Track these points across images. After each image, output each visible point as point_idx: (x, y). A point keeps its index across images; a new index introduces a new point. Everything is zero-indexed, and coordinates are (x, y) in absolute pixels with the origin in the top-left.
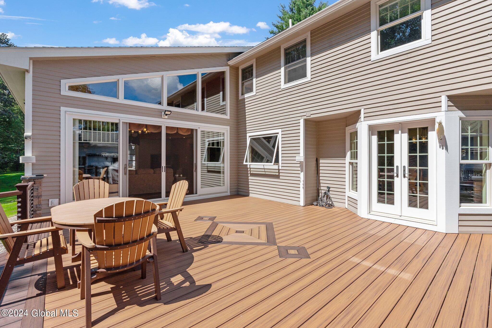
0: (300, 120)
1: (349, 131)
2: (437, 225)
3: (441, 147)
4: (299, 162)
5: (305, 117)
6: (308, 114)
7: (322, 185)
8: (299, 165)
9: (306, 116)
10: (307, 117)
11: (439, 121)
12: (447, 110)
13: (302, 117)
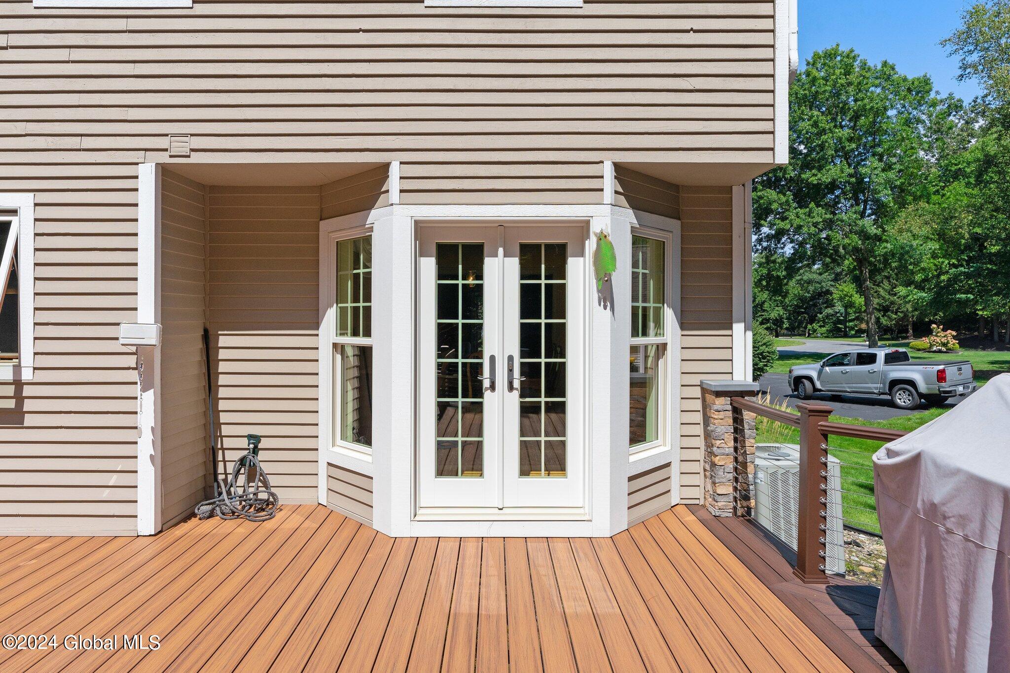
0: (137, 164)
1: (334, 235)
2: (590, 521)
3: (602, 304)
4: (134, 349)
5: (164, 158)
6: (179, 146)
7: (225, 430)
8: (131, 361)
9: (167, 154)
10: (171, 156)
11: (598, 231)
12: (614, 203)
13: (148, 153)
